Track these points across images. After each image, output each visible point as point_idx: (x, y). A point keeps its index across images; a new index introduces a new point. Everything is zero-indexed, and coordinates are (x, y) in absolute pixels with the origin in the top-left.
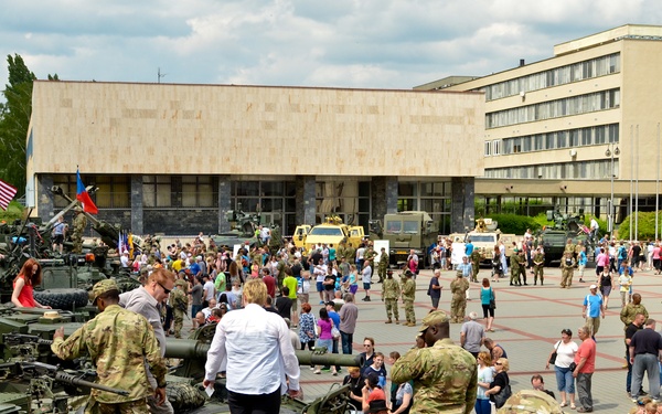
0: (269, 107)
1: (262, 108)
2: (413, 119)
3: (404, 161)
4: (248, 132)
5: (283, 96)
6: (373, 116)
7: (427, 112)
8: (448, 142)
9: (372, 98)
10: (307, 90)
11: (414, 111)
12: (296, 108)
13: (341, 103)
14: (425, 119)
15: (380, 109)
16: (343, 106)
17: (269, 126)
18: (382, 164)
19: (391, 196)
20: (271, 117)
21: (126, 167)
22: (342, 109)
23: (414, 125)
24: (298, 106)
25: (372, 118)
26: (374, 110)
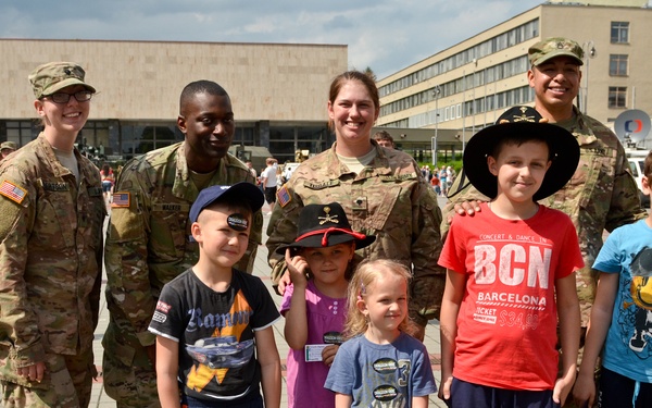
0: (149, 60)
1: (143, 60)
2: (281, 70)
3: (273, 107)
4: (131, 81)
5: (161, 50)
6: (243, 67)
7: (293, 63)
8: (313, 90)
9: (242, 52)
10: (183, 45)
11: (281, 62)
12: (173, 60)
13: (214, 56)
14: (292, 69)
15: (250, 61)
16: (216, 58)
17: (149, 76)
18: (252, 109)
19: (264, 138)
20: (151, 68)
21: (23, 112)
22: (215, 61)
23: (281, 75)
24: (175, 58)
25: (242, 69)
26: (244, 61)
